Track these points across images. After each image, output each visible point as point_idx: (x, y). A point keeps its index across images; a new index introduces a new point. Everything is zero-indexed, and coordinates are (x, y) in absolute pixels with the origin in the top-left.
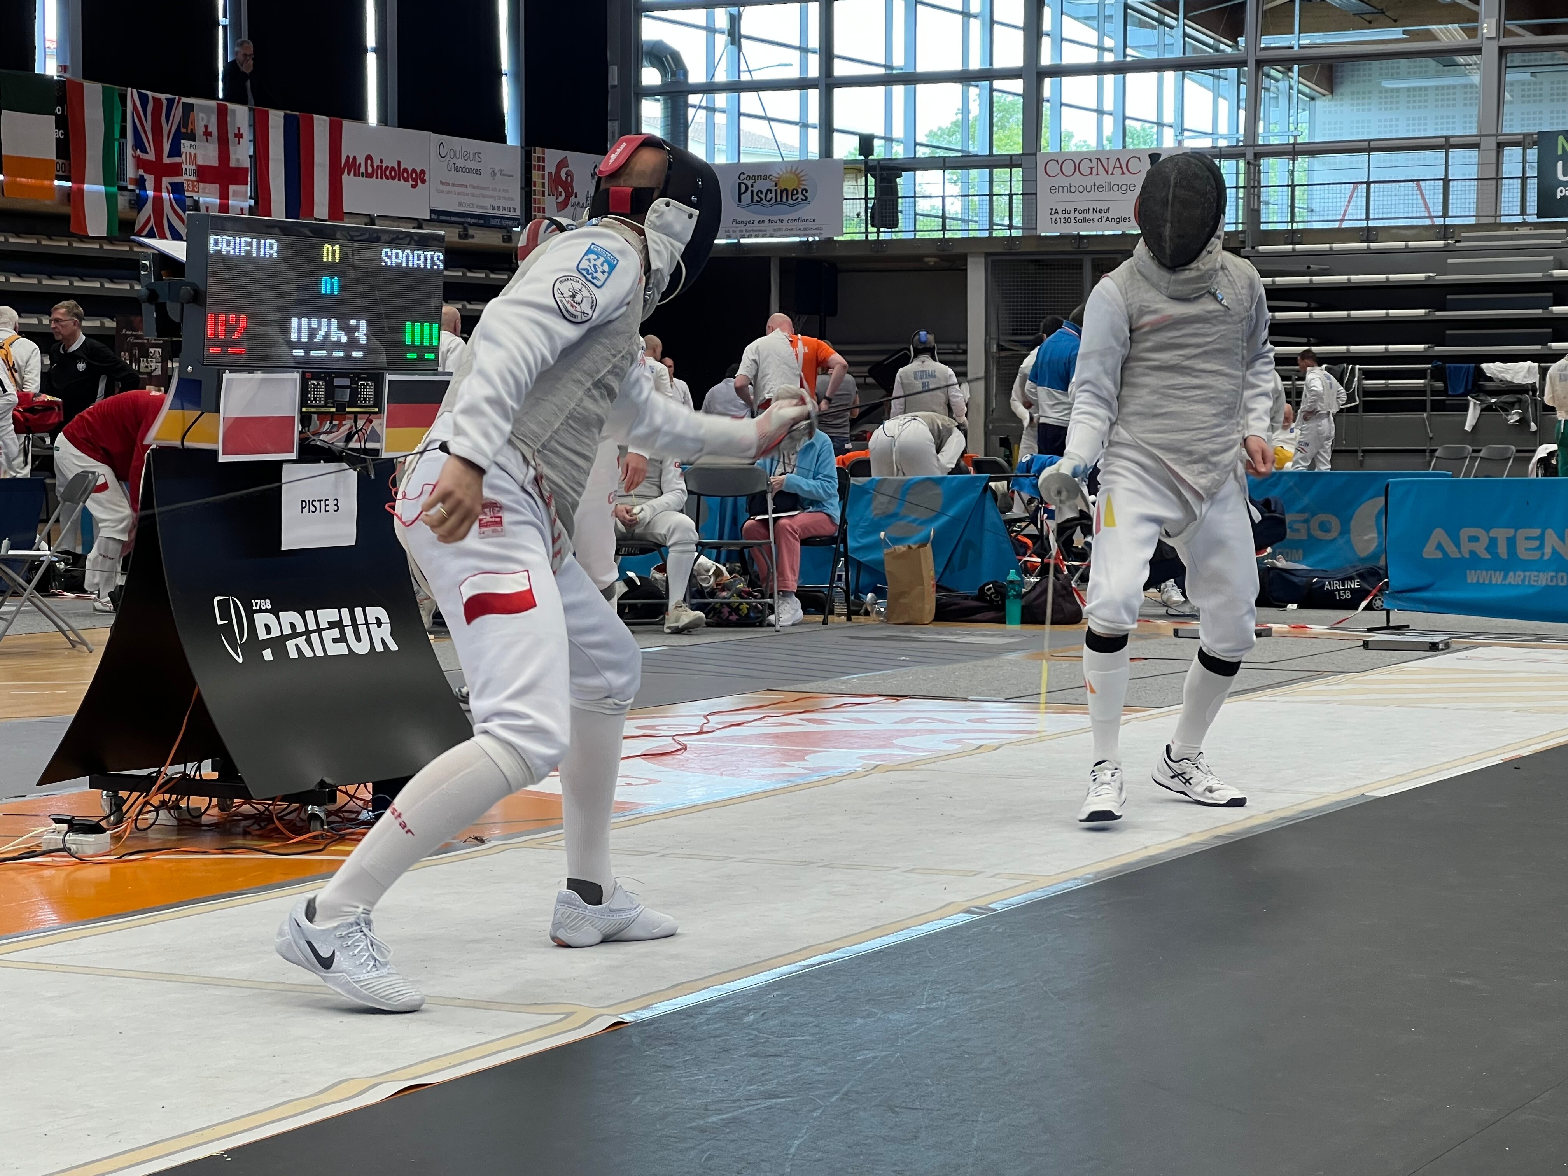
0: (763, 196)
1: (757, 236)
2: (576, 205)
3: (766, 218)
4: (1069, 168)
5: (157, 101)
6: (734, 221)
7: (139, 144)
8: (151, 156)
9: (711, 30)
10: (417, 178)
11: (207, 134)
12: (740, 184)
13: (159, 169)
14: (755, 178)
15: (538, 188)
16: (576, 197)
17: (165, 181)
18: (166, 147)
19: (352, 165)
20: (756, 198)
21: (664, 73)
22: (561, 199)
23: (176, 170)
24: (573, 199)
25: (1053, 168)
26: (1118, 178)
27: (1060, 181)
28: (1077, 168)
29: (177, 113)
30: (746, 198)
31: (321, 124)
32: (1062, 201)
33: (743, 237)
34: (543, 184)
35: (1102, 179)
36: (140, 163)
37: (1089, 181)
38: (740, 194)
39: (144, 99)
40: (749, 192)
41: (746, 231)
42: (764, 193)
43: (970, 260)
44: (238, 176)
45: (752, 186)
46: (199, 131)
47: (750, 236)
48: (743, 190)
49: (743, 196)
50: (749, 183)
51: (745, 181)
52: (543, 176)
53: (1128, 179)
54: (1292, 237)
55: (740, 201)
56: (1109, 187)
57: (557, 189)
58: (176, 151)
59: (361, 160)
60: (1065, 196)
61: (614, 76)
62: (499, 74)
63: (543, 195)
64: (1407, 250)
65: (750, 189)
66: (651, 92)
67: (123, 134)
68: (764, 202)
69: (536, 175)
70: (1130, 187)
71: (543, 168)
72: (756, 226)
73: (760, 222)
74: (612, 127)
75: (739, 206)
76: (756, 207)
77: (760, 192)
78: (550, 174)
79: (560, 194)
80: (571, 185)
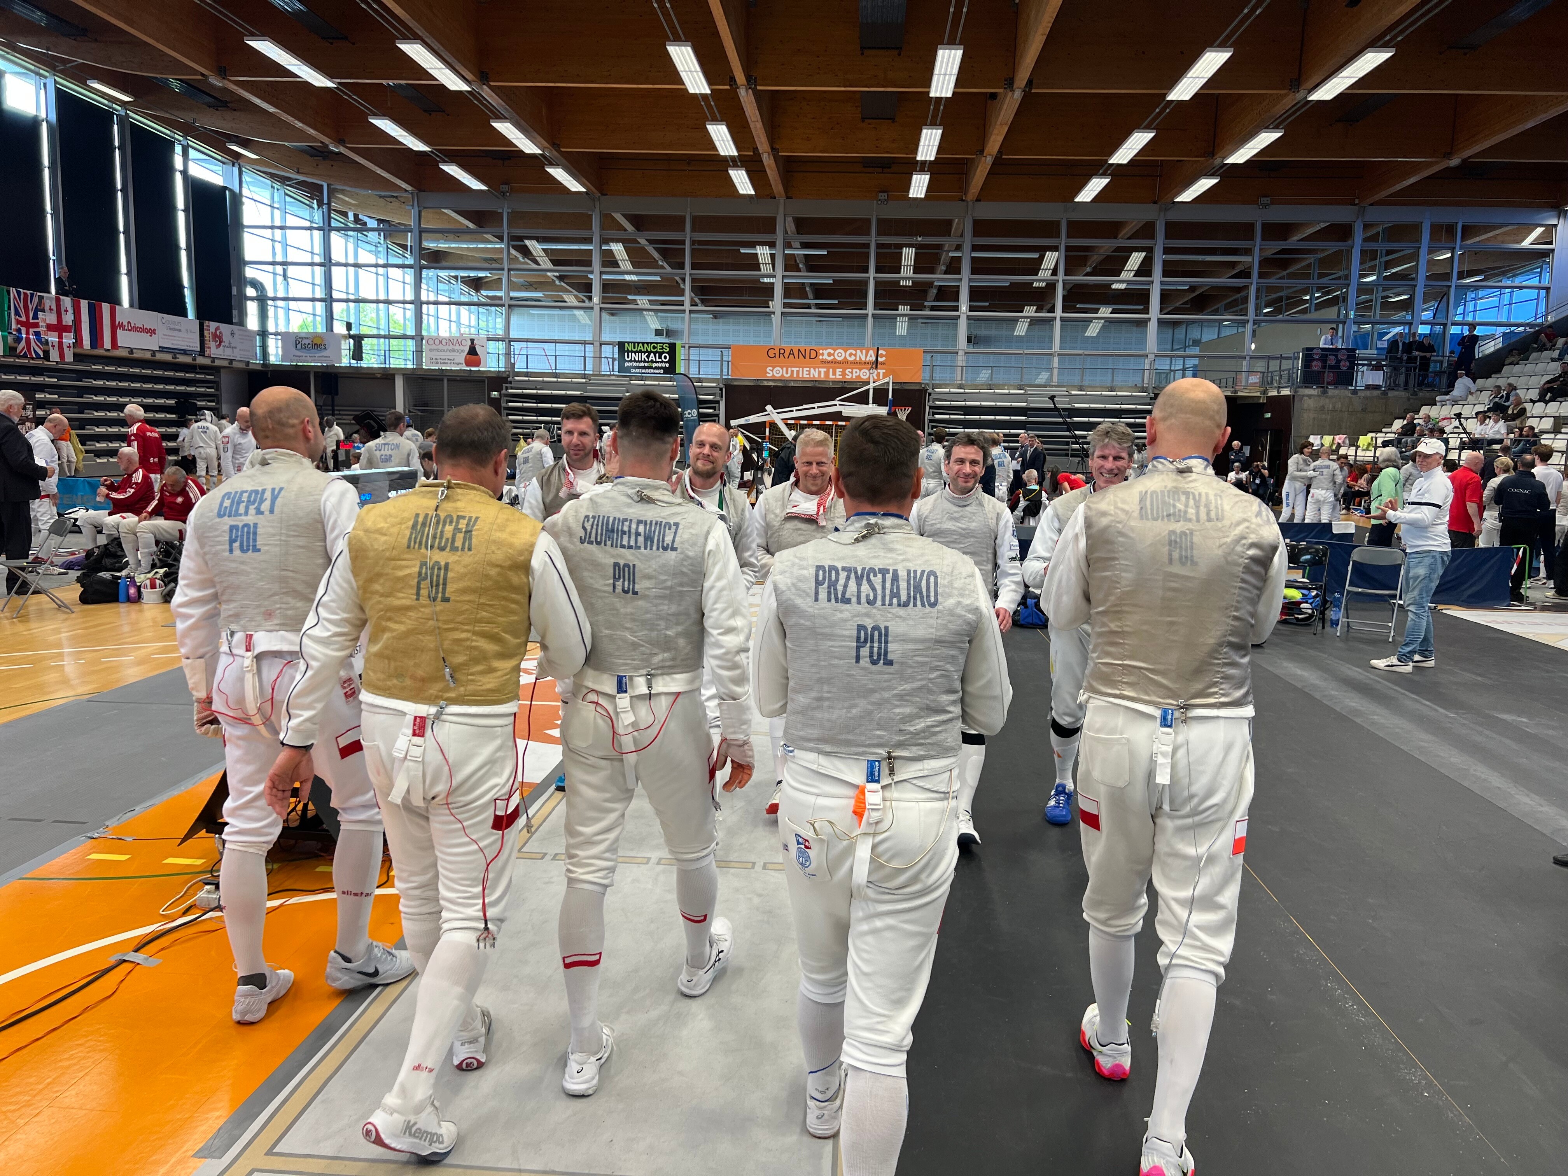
0: (306, 346)
1: (304, 363)
2: (224, 346)
4: (437, 342)
5: (25, 294)
6: (294, 355)
7: (17, 313)
8: (24, 319)
9: (275, 274)
10: (152, 332)
11: (51, 309)
12: (298, 341)
13: (28, 325)
14: (302, 338)
15: (207, 338)
16: (223, 342)
17: (31, 330)
18: (31, 315)
19: (121, 326)
20: (303, 346)
21: (257, 291)
22: (216, 343)
23: (36, 325)
25: (431, 342)
26: (457, 347)
27: (434, 347)
28: (441, 342)
29: (36, 300)
30: (299, 346)
31: (106, 307)
32: (434, 355)
33: (298, 362)
34: (209, 337)
35: (451, 347)
36: (18, 322)
37: (445, 348)
38: (296, 344)
39: (19, 293)
40: (300, 344)
41: (301, 360)
43: (397, 377)
44: (67, 329)
45: (302, 342)
46: (47, 308)
51: (300, 340)
52: (208, 334)
53: (461, 348)
54: (527, 374)
55: (296, 347)
56: (454, 351)
57: (215, 339)
58: (36, 317)
59: (125, 323)
60: (435, 353)
61: (234, 291)
62: (183, 287)
63: (210, 341)
64: (572, 383)
66: (252, 299)
67: (9, 308)
68: (307, 348)
69: (206, 333)
70: (462, 351)
71: (209, 330)
72: (303, 358)
73: (305, 356)
74: (235, 312)
75: (297, 349)
76: (304, 350)
77: (305, 344)
78: (212, 332)
79: (217, 341)
80: (222, 337)
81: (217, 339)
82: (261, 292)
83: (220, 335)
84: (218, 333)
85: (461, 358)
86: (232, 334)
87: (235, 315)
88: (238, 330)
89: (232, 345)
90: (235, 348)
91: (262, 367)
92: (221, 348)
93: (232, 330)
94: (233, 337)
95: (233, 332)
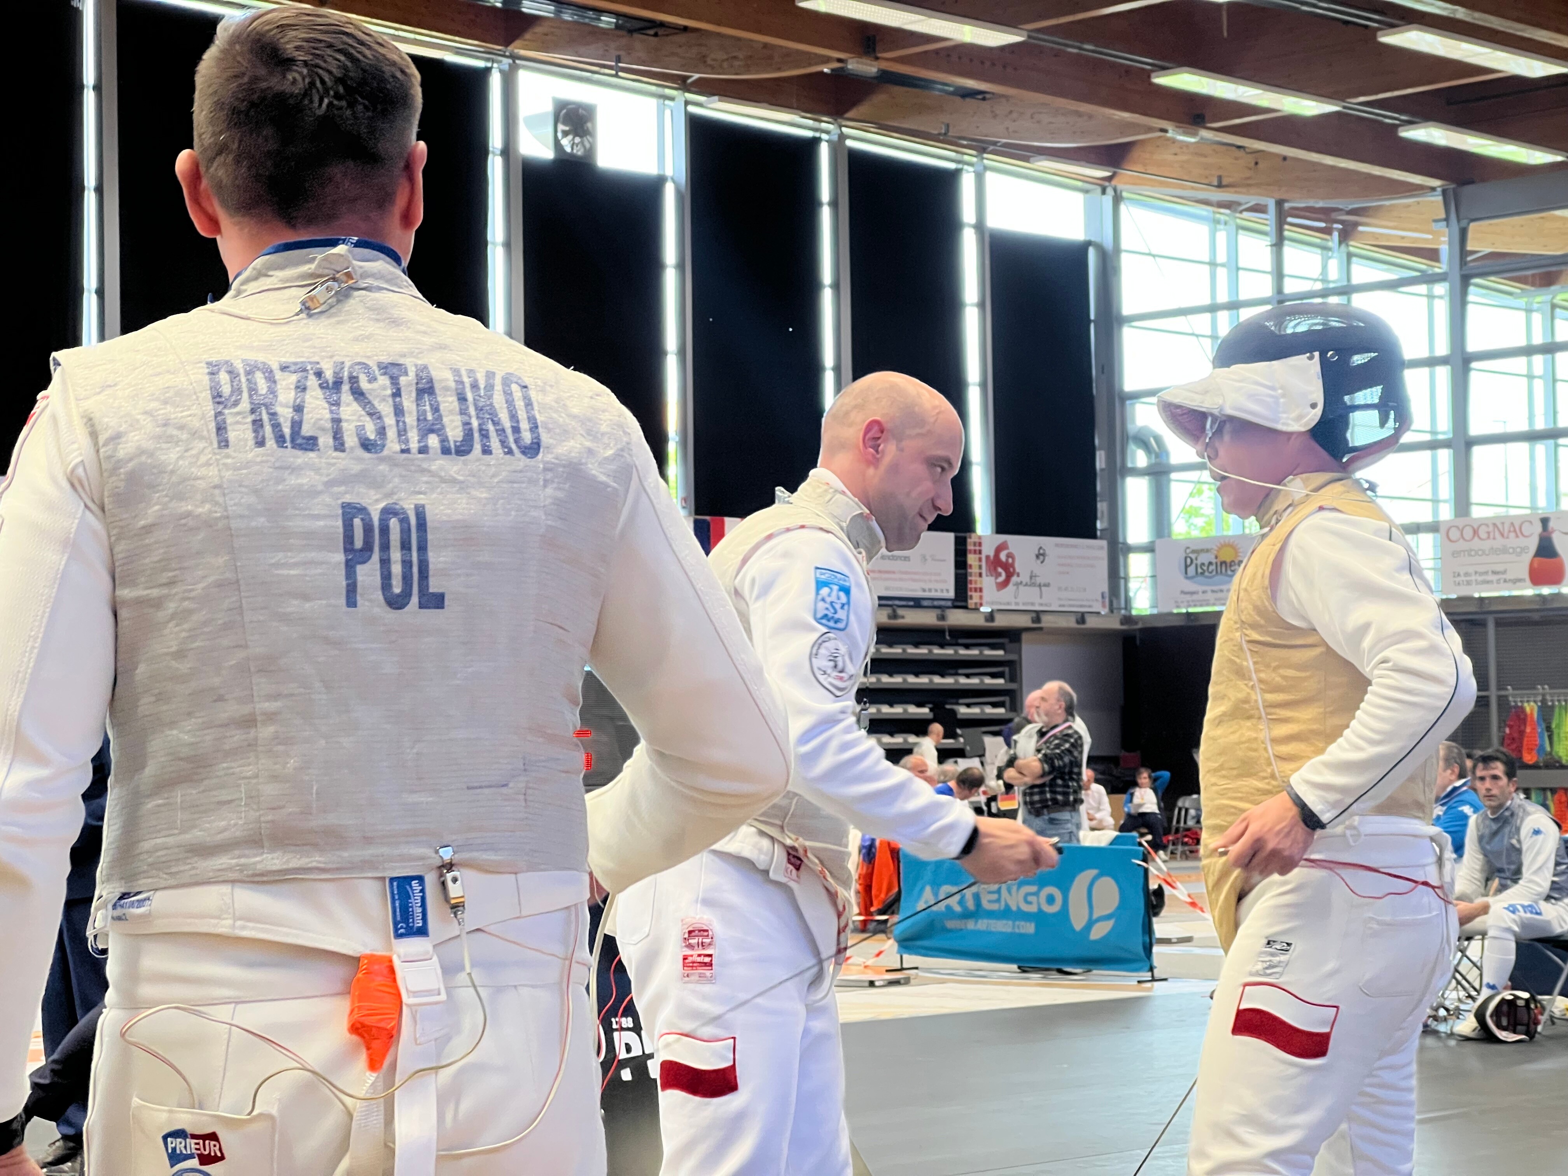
0: (1205, 568)
2: (1017, 584)
3: (1209, 589)
4: (1468, 533)
12: (1186, 558)
14: (1198, 552)
15: (974, 570)
16: (1018, 575)
20: (1200, 570)
22: (1000, 579)
25: (1454, 534)
27: (1462, 545)
28: (1475, 532)
30: (1191, 570)
32: (1463, 564)
33: (1189, 606)
34: (980, 567)
35: (1499, 542)
37: (1487, 545)
38: (1186, 567)
40: (1193, 566)
41: (1193, 601)
42: (1206, 564)
45: (1196, 559)
47: (1195, 606)
48: (1188, 564)
49: (1189, 569)
50: (1193, 556)
51: (1190, 555)
52: (980, 560)
55: (1186, 573)
56: (1504, 550)
57: (995, 569)
60: (1466, 559)
61: (1101, 461)
63: (980, 575)
65: (1195, 562)
68: (1207, 574)
69: (971, 559)
70: (1524, 549)
71: (980, 552)
72: (1200, 596)
73: (1204, 592)
74: (1102, 507)
75: (1187, 578)
76: (1200, 578)
77: (1203, 564)
78: (988, 557)
79: (1000, 575)
80: (1012, 565)
81: (1000, 570)
82: (1157, 456)
83: (1007, 560)
84: (1003, 556)
85: (1521, 566)
86: (1041, 555)
87: (1102, 512)
88: (1057, 545)
89: (1038, 580)
90: (1047, 585)
91: (1122, 624)
92: (1011, 587)
93: (1041, 548)
94: (1042, 562)
95: (1041, 551)
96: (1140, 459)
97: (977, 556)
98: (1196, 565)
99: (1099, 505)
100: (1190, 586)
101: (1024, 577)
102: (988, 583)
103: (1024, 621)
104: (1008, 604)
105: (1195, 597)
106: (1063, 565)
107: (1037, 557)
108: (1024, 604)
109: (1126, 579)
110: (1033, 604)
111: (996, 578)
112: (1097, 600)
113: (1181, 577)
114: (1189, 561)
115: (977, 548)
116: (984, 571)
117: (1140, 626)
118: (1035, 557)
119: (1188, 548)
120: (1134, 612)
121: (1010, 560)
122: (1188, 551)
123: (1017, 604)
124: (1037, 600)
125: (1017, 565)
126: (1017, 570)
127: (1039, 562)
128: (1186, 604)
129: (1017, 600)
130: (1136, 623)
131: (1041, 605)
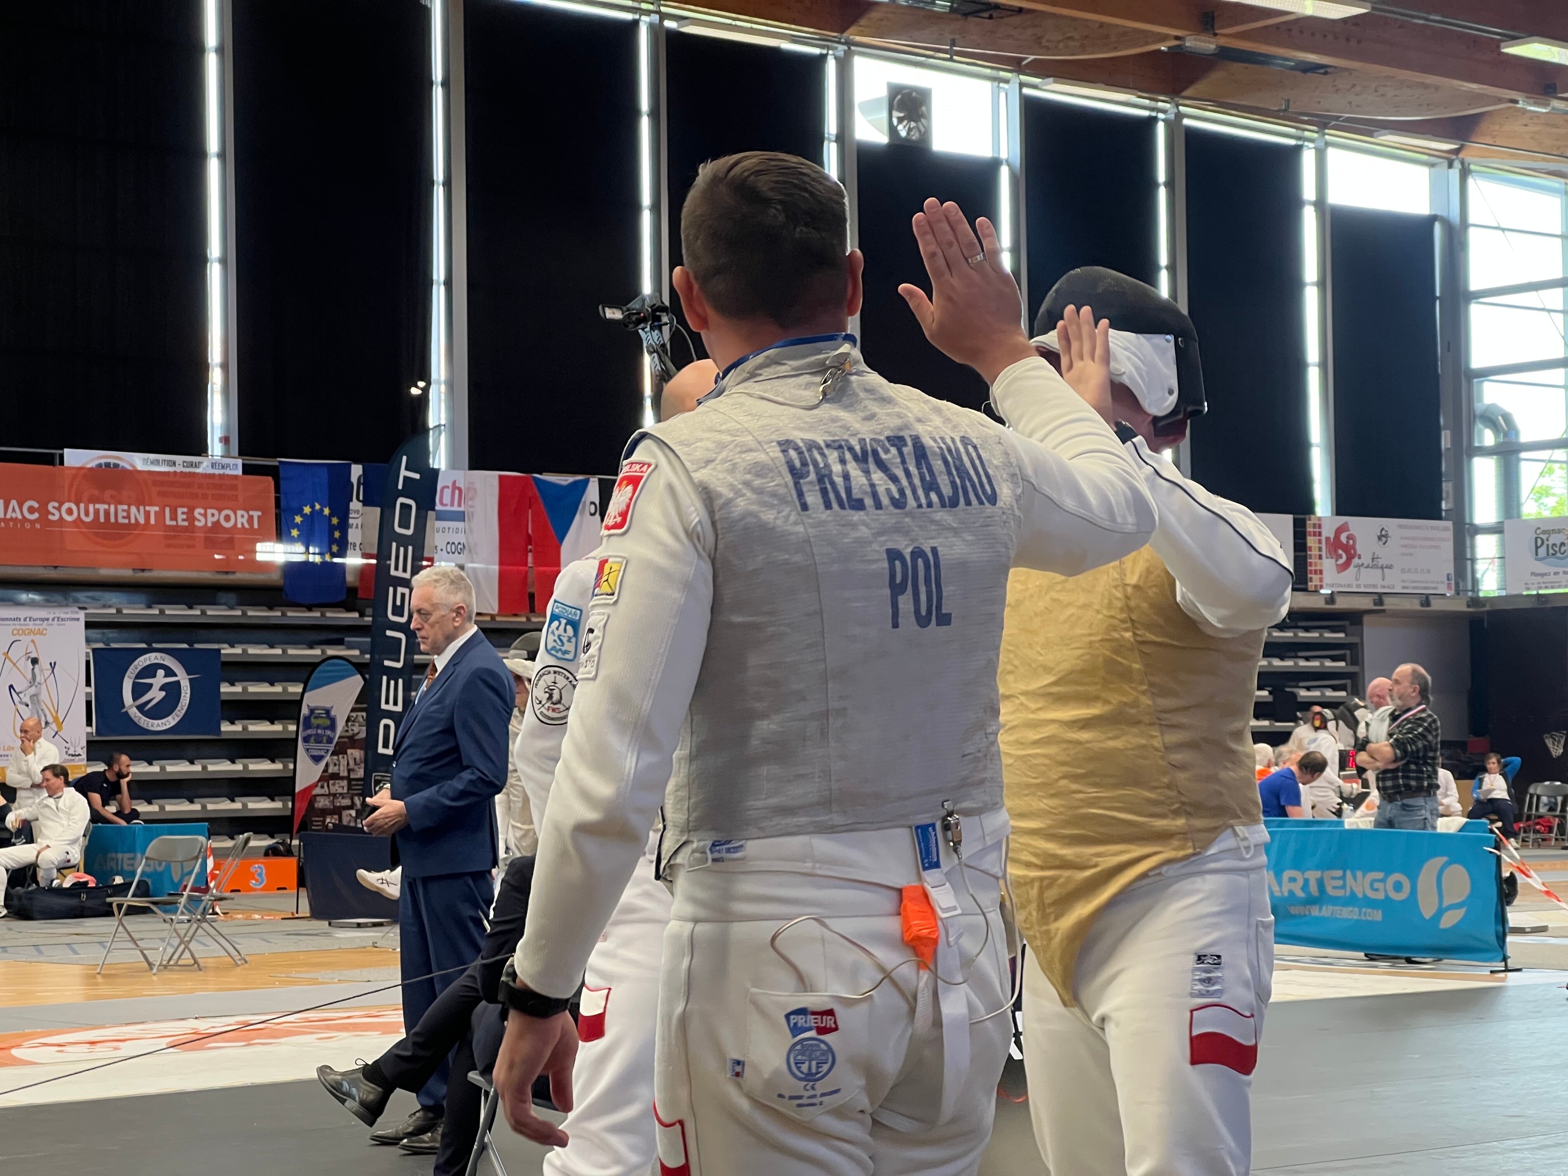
0: (1557, 549)
1: (1552, 588)
2: (1359, 566)
3: (1561, 570)
6: (1533, 574)
12: (1536, 538)
14: (1550, 532)
15: (1314, 552)
16: (1359, 558)
20: (1551, 551)
21: (1498, 433)
22: (1341, 561)
24: (1356, 561)
30: (1542, 551)
33: (1540, 588)
34: (1320, 549)
38: (1537, 548)
40: (1544, 547)
41: (1544, 583)
42: (1558, 544)
45: (1547, 540)
47: (1546, 588)
48: (1539, 544)
49: (1539, 550)
50: (1544, 537)
51: (1541, 536)
52: (1320, 542)
55: (1537, 554)
57: (1336, 551)
61: (1446, 440)
62: (1308, 446)
63: (1320, 557)
65: (1546, 543)
66: (1486, 453)
68: (1558, 555)
69: (1311, 541)
71: (1320, 534)
72: (1552, 578)
73: (1556, 573)
74: (1447, 487)
75: (1537, 559)
76: (1552, 560)
77: (1554, 545)
78: (1327, 539)
79: (1341, 557)
80: (1353, 547)
81: (1340, 552)
82: (1506, 435)
83: (1348, 542)
84: (1343, 538)
86: (1383, 537)
87: (1448, 492)
88: (1400, 526)
89: (1381, 562)
90: (1390, 567)
91: (1468, 606)
92: (1352, 570)
93: (1383, 529)
94: (1384, 544)
95: (1383, 533)
96: (1488, 438)
97: (1318, 538)
98: (1548, 545)
99: (1444, 485)
100: (1540, 567)
101: (1366, 559)
102: (1328, 565)
103: (1366, 603)
104: (1349, 586)
105: (1546, 579)
106: (1405, 546)
107: (1379, 538)
108: (1365, 586)
109: (1473, 560)
110: (1375, 586)
111: (1337, 561)
112: (1442, 582)
113: (1531, 557)
114: (1539, 542)
115: (1317, 530)
116: (1324, 553)
117: (1487, 608)
118: (1376, 539)
119: (1539, 528)
120: (1481, 594)
121: (1351, 542)
122: (1539, 532)
123: (1358, 586)
124: (1380, 582)
125: (1358, 547)
126: (1358, 552)
127: (1381, 543)
128: (1536, 586)
129: (1358, 582)
130: (1484, 606)
131: (1384, 587)
